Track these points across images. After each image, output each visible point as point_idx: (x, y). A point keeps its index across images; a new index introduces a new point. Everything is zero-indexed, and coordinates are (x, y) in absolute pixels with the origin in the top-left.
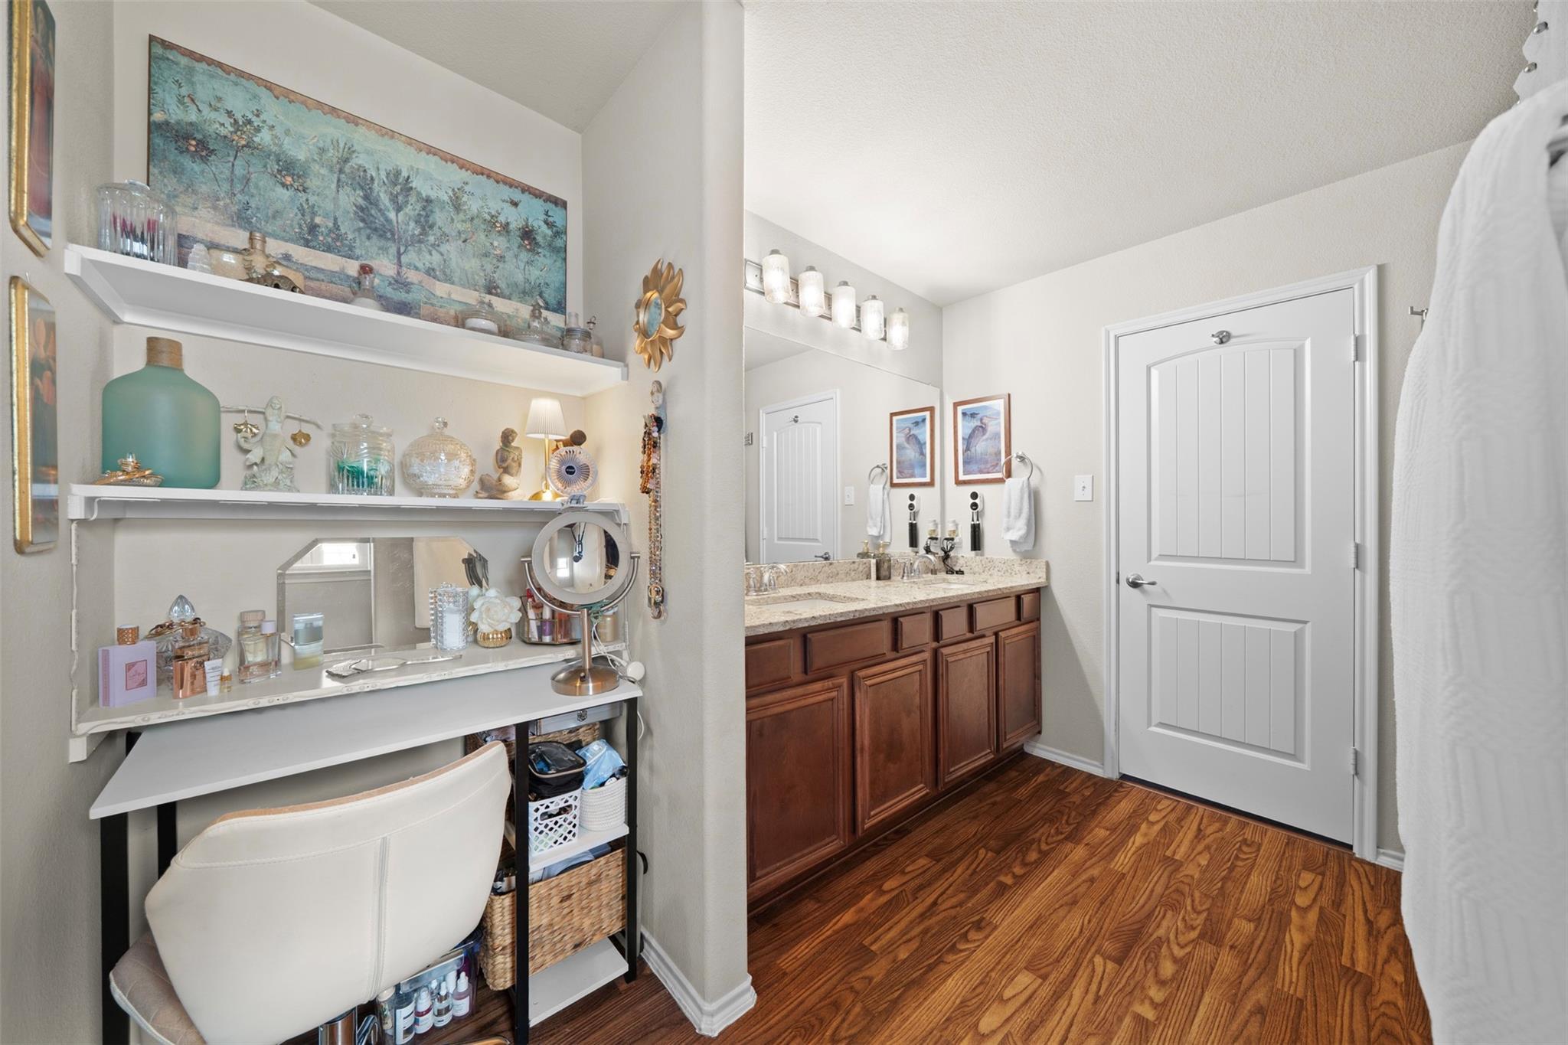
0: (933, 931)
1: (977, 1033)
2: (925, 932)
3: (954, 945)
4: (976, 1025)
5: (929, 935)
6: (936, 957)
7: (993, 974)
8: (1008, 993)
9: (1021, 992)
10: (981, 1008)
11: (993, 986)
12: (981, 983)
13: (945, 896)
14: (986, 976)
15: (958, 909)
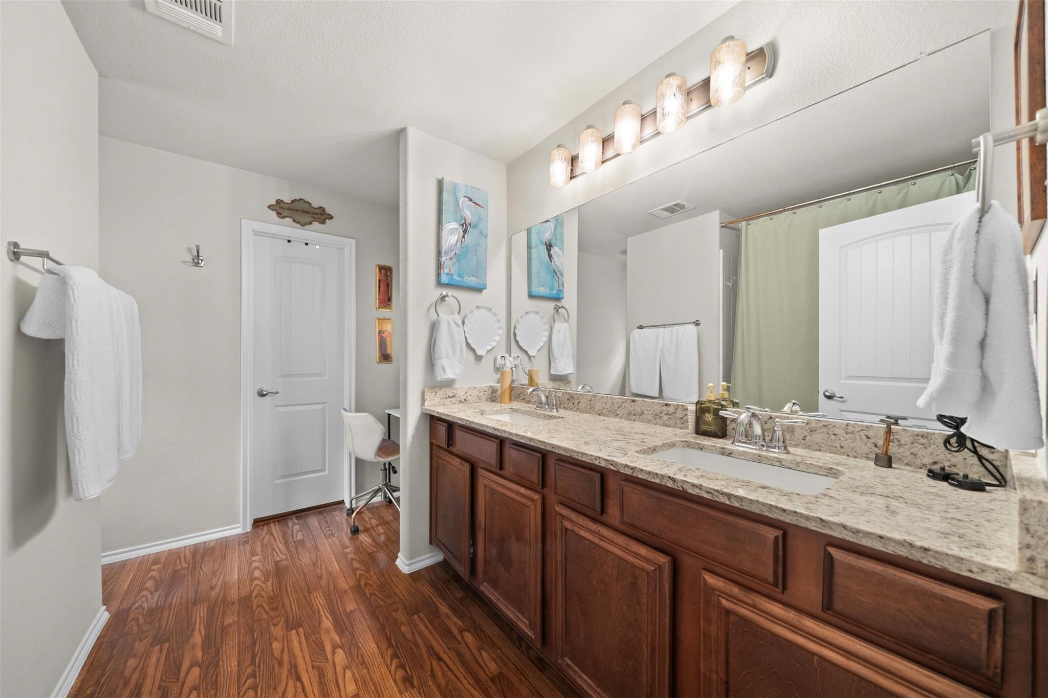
0: (415, 650)
1: (339, 646)
2: (417, 645)
3: (398, 657)
4: (342, 648)
5: (413, 646)
6: (394, 644)
7: (365, 671)
8: (348, 674)
9: (344, 682)
10: (349, 654)
11: (358, 667)
12: (364, 661)
13: (446, 669)
14: (366, 666)
15: (430, 673)
